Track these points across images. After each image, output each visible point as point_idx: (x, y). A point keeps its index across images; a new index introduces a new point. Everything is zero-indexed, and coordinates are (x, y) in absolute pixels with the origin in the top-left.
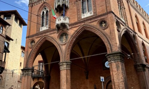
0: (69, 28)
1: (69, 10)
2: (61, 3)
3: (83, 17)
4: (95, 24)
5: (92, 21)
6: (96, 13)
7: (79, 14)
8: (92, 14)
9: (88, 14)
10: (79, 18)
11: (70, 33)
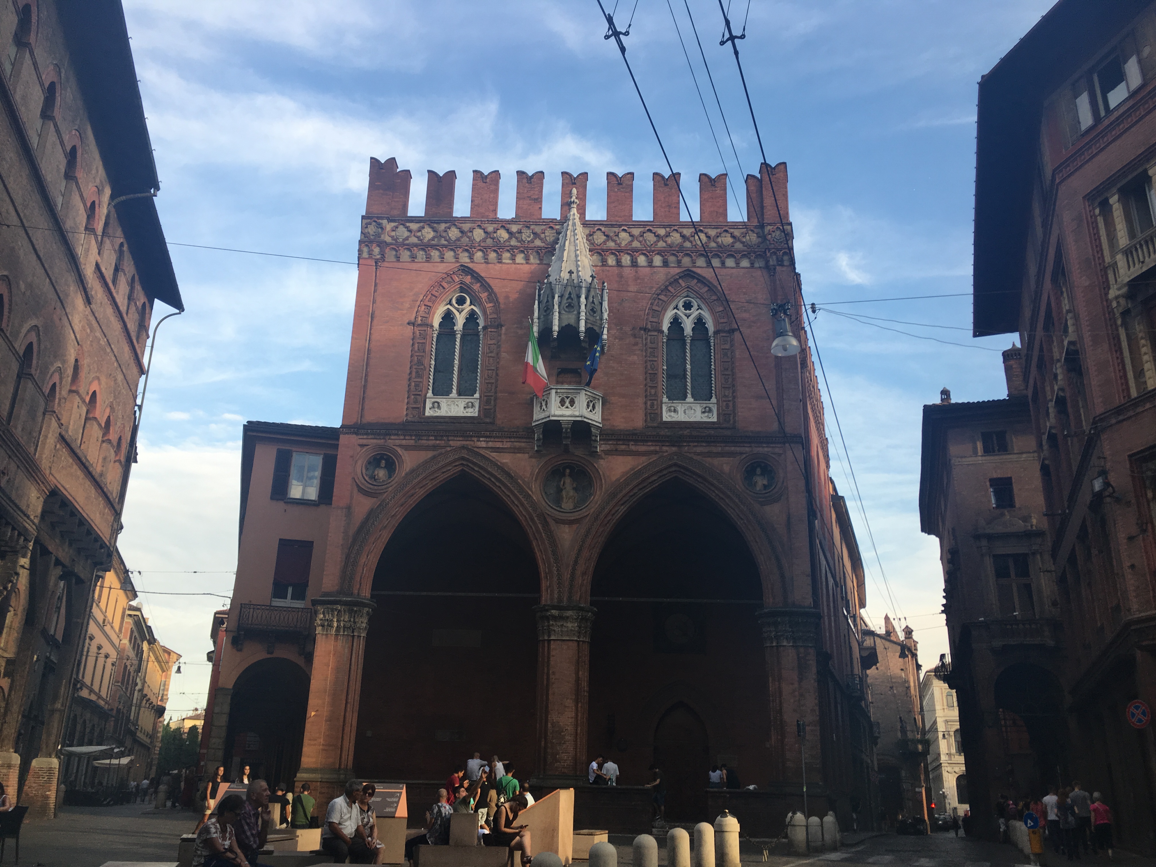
0: (603, 447)
2: (582, 323)
3: (667, 417)
4: (726, 468)
5: (714, 449)
6: (731, 418)
7: (653, 393)
8: (710, 415)
9: (693, 408)
10: (652, 415)
11: (604, 476)
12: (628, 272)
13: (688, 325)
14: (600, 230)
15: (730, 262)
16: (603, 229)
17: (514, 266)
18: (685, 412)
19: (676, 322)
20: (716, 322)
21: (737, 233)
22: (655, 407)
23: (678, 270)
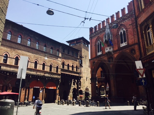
0: (113, 54)
2: (107, 39)
4: (128, 51)
5: (126, 49)
6: (129, 43)
7: (119, 44)
9: (124, 44)
10: (119, 47)
11: (114, 57)
13: (122, 32)
15: (126, 20)
16: (111, 24)
17: (103, 34)
19: (121, 33)
20: (126, 30)
21: (126, 15)
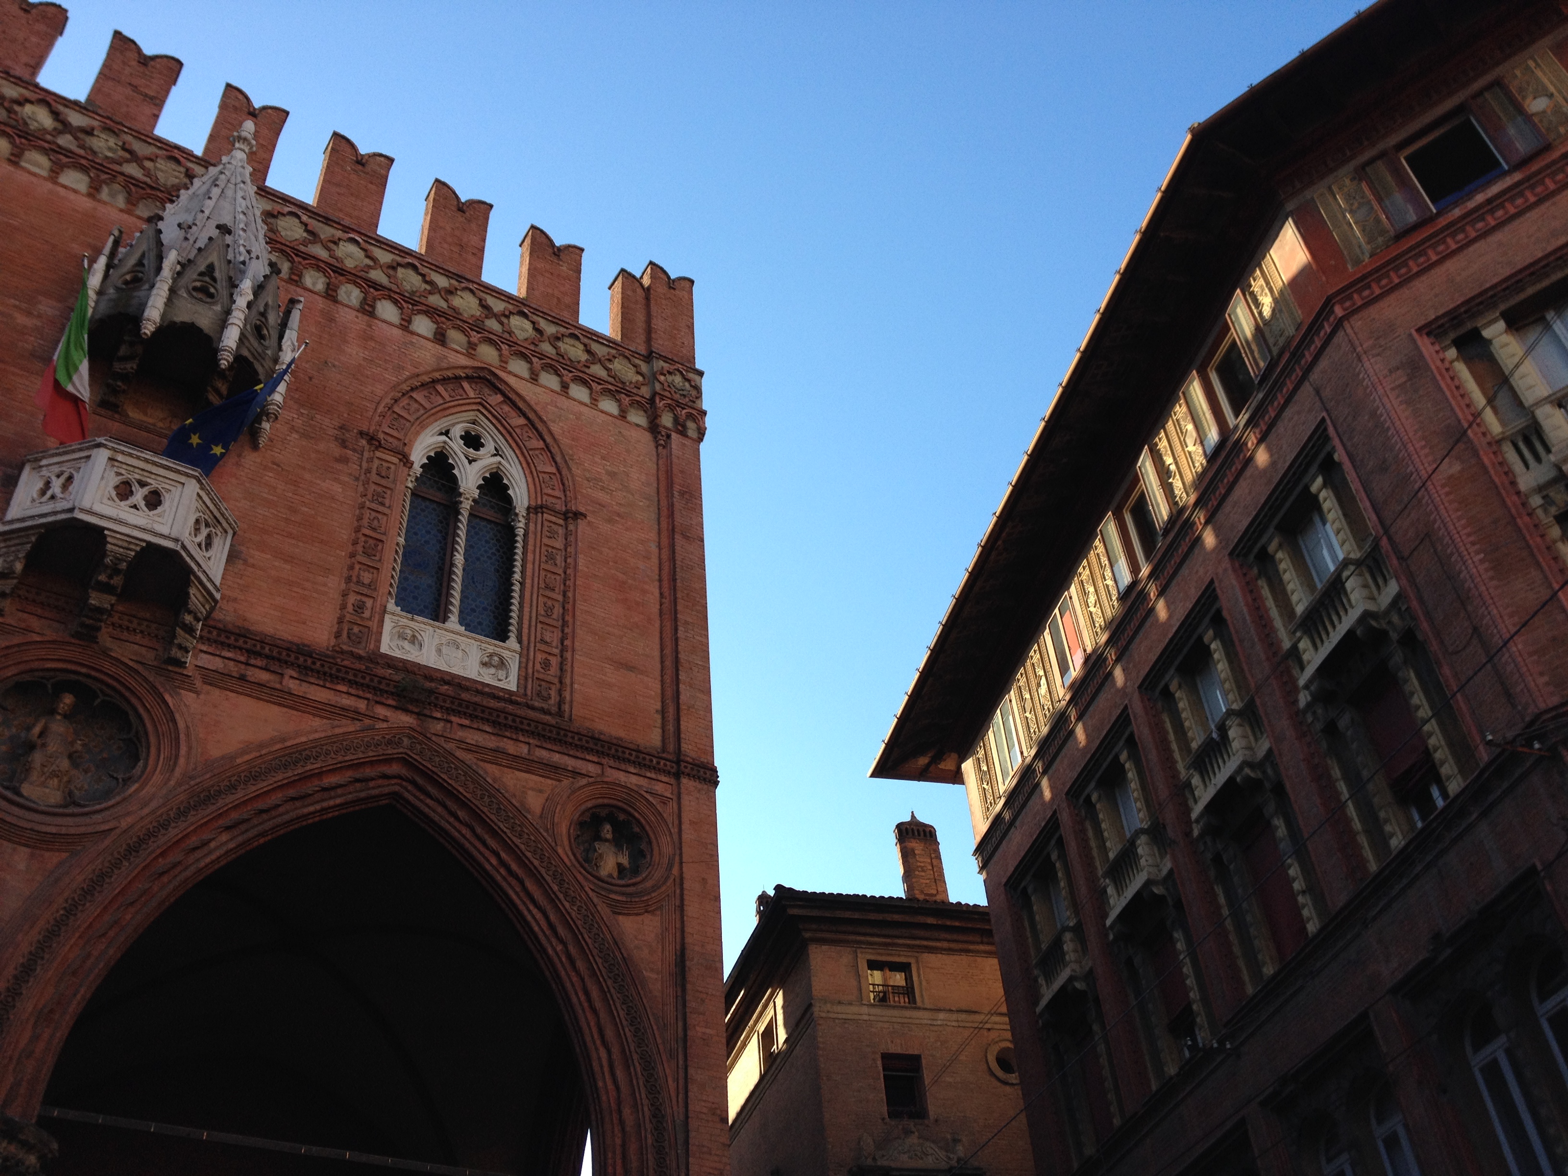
0: (205, 660)
1: (251, 459)
3: (389, 645)
4: (535, 802)
5: (511, 747)
6: (553, 693)
7: (366, 581)
8: (501, 674)
9: (463, 646)
10: (356, 629)
11: (188, 735)
12: (348, 317)
13: (469, 478)
14: (298, 217)
16: (304, 218)
17: (49, 185)
18: (439, 651)
19: (440, 462)
21: (597, 349)
22: (367, 614)
23: (463, 361)
